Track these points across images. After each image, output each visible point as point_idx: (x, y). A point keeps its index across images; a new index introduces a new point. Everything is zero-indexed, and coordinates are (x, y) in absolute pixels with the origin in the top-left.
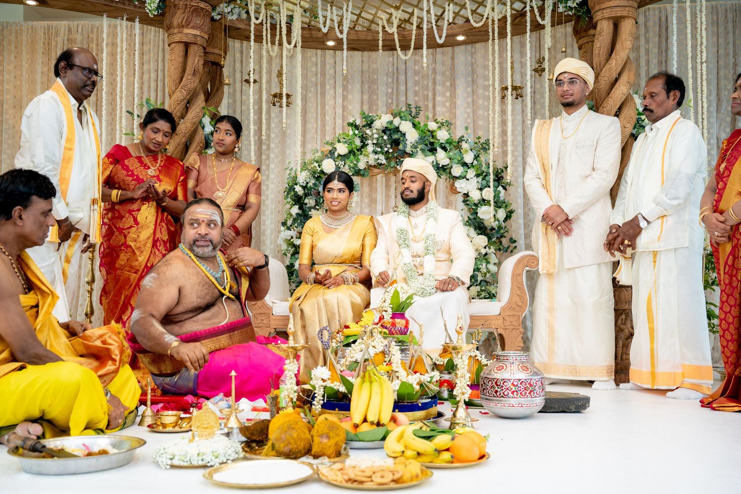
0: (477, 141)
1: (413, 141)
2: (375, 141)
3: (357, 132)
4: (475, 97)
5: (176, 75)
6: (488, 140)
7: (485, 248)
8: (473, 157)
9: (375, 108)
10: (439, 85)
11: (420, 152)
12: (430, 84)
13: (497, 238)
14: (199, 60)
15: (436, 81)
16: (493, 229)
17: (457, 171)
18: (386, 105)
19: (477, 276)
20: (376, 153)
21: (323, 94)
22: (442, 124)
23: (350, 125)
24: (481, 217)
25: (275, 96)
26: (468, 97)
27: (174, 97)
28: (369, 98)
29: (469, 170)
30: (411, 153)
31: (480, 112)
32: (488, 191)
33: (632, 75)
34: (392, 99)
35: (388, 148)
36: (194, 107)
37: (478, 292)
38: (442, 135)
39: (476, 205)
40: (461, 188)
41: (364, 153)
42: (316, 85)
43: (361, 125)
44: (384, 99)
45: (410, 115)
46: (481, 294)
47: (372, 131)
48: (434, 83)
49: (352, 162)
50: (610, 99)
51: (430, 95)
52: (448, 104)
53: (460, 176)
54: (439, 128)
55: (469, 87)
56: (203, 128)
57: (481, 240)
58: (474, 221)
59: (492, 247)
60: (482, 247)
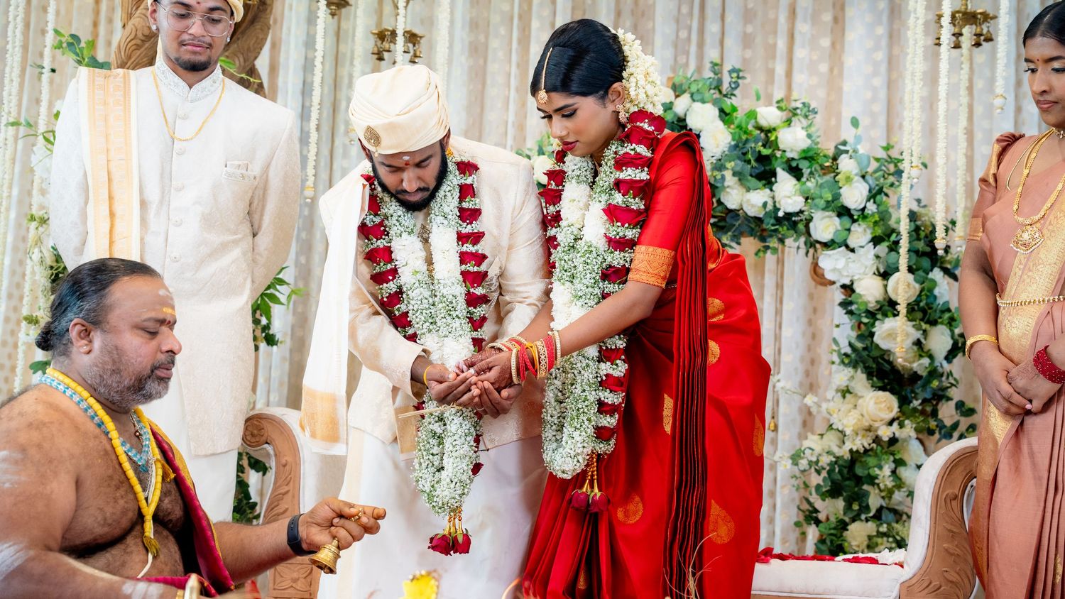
0: (883, 154)
1: (719, 151)
7: (891, 423)
8: (865, 193)
10: (805, 21)
11: (730, 180)
12: (781, 18)
13: (925, 401)
16: (915, 377)
17: (825, 226)
18: (674, 70)
19: (866, 494)
22: (794, 112)
24: (884, 345)
25: (381, 36)
29: (855, 227)
34: (687, 53)
37: (870, 538)
38: (792, 140)
39: (872, 314)
40: (834, 270)
42: (512, 19)
44: (668, 54)
45: (718, 88)
48: (793, 13)
51: (781, 44)
52: (824, 68)
53: (833, 241)
54: (788, 122)
57: (881, 402)
58: (865, 353)
59: (907, 422)
60: (884, 422)
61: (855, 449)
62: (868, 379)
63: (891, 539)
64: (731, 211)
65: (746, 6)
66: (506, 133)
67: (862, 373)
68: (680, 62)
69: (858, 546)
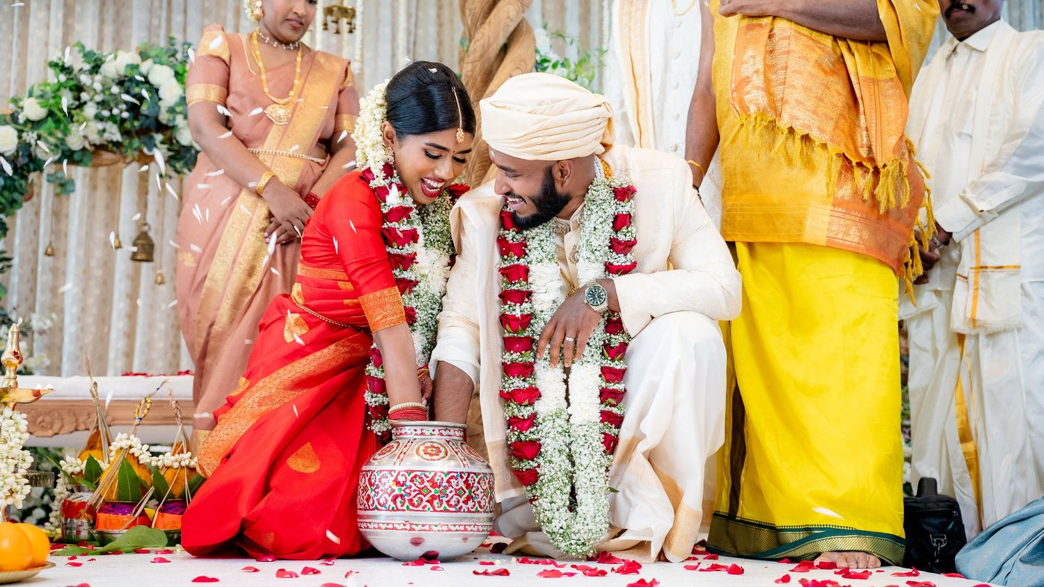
1: (172, 101)
2: (98, 98)
3: (63, 78)
20: (99, 118)
23: (54, 65)
30: (166, 123)
35: (122, 112)
43: (76, 68)
45: (173, 55)
47: (93, 79)
49: (51, 134)
64: (184, 147)
65: (203, 5)
66: (8, 89)
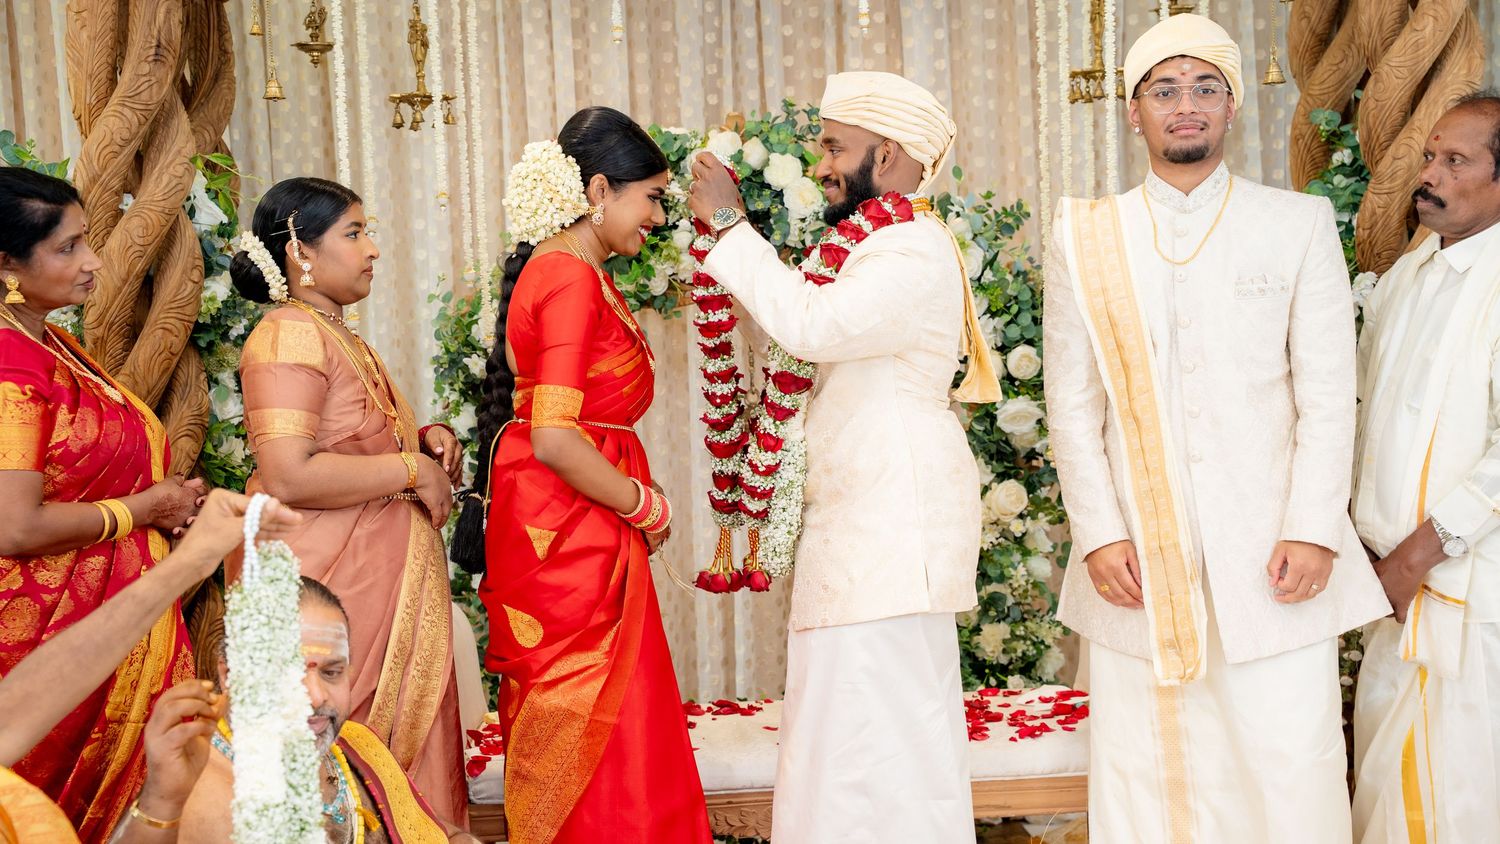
0: (983, 202)
1: (807, 212)
4: (957, 56)
5: (99, 62)
6: (1020, 206)
7: (1021, 516)
8: (981, 259)
9: (668, 89)
12: (829, 21)
14: (168, 11)
15: (844, 10)
18: (703, 83)
19: (1002, 597)
21: (517, 47)
24: (1005, 428)
25: (402, 99)
26: (937, 55)
27: (99, 131)
28: (652, 59)
30: (800, 246)
31: (976, 101)
32: (1024, 356)
33: (1477, 61)
34: (720, 63)
36: (163, 161)
37: (1005, 641)
41: (665, 253)
42: (495, 18)
44: (698, 65)
46: (1015, 651)
50: (1416, 135)
55: (937, 24)
56: (192, 212)
57: (1011, 495)
58: (986, 438)
59: (1041, 515)
60: (1015, 515)
61: (985, 549)
62: (987, 463)
63: (1029, 642)
67: (982, 457)
68: (710, 73)
69: (993, 652)
